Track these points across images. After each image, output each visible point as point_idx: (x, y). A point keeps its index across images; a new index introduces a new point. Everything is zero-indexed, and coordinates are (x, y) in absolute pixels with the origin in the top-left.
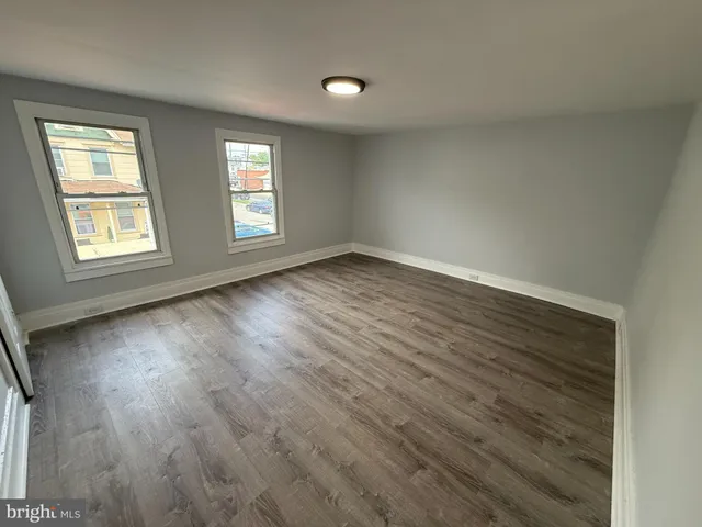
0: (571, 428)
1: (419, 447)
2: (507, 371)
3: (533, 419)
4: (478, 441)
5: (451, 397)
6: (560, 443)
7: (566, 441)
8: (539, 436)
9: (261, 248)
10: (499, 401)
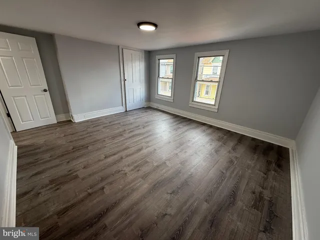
0: (41, 199)
1: (79, 149)
2: (90, 191)
3: (58, 185)
4: (68, 162)
5: (90, 161)
6: (42, 188)
7: (39, 191)
8: (52, 182)
9: (203, 109)
10: (76, 177)
